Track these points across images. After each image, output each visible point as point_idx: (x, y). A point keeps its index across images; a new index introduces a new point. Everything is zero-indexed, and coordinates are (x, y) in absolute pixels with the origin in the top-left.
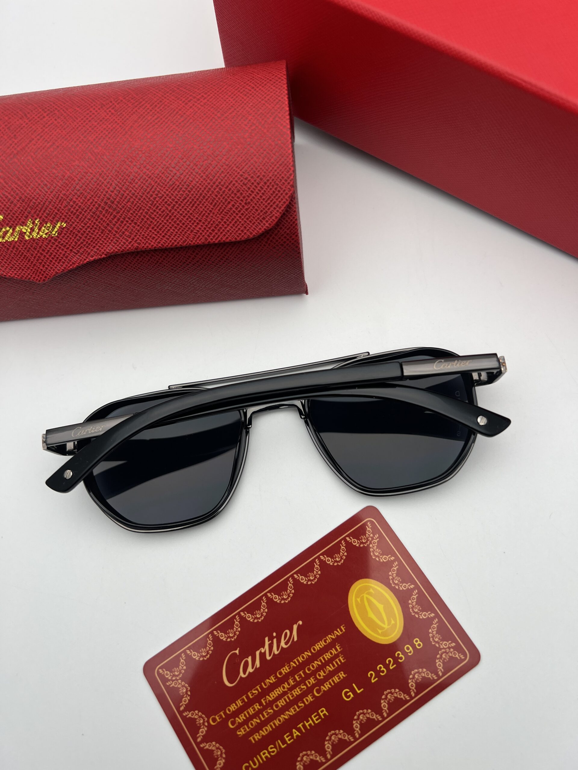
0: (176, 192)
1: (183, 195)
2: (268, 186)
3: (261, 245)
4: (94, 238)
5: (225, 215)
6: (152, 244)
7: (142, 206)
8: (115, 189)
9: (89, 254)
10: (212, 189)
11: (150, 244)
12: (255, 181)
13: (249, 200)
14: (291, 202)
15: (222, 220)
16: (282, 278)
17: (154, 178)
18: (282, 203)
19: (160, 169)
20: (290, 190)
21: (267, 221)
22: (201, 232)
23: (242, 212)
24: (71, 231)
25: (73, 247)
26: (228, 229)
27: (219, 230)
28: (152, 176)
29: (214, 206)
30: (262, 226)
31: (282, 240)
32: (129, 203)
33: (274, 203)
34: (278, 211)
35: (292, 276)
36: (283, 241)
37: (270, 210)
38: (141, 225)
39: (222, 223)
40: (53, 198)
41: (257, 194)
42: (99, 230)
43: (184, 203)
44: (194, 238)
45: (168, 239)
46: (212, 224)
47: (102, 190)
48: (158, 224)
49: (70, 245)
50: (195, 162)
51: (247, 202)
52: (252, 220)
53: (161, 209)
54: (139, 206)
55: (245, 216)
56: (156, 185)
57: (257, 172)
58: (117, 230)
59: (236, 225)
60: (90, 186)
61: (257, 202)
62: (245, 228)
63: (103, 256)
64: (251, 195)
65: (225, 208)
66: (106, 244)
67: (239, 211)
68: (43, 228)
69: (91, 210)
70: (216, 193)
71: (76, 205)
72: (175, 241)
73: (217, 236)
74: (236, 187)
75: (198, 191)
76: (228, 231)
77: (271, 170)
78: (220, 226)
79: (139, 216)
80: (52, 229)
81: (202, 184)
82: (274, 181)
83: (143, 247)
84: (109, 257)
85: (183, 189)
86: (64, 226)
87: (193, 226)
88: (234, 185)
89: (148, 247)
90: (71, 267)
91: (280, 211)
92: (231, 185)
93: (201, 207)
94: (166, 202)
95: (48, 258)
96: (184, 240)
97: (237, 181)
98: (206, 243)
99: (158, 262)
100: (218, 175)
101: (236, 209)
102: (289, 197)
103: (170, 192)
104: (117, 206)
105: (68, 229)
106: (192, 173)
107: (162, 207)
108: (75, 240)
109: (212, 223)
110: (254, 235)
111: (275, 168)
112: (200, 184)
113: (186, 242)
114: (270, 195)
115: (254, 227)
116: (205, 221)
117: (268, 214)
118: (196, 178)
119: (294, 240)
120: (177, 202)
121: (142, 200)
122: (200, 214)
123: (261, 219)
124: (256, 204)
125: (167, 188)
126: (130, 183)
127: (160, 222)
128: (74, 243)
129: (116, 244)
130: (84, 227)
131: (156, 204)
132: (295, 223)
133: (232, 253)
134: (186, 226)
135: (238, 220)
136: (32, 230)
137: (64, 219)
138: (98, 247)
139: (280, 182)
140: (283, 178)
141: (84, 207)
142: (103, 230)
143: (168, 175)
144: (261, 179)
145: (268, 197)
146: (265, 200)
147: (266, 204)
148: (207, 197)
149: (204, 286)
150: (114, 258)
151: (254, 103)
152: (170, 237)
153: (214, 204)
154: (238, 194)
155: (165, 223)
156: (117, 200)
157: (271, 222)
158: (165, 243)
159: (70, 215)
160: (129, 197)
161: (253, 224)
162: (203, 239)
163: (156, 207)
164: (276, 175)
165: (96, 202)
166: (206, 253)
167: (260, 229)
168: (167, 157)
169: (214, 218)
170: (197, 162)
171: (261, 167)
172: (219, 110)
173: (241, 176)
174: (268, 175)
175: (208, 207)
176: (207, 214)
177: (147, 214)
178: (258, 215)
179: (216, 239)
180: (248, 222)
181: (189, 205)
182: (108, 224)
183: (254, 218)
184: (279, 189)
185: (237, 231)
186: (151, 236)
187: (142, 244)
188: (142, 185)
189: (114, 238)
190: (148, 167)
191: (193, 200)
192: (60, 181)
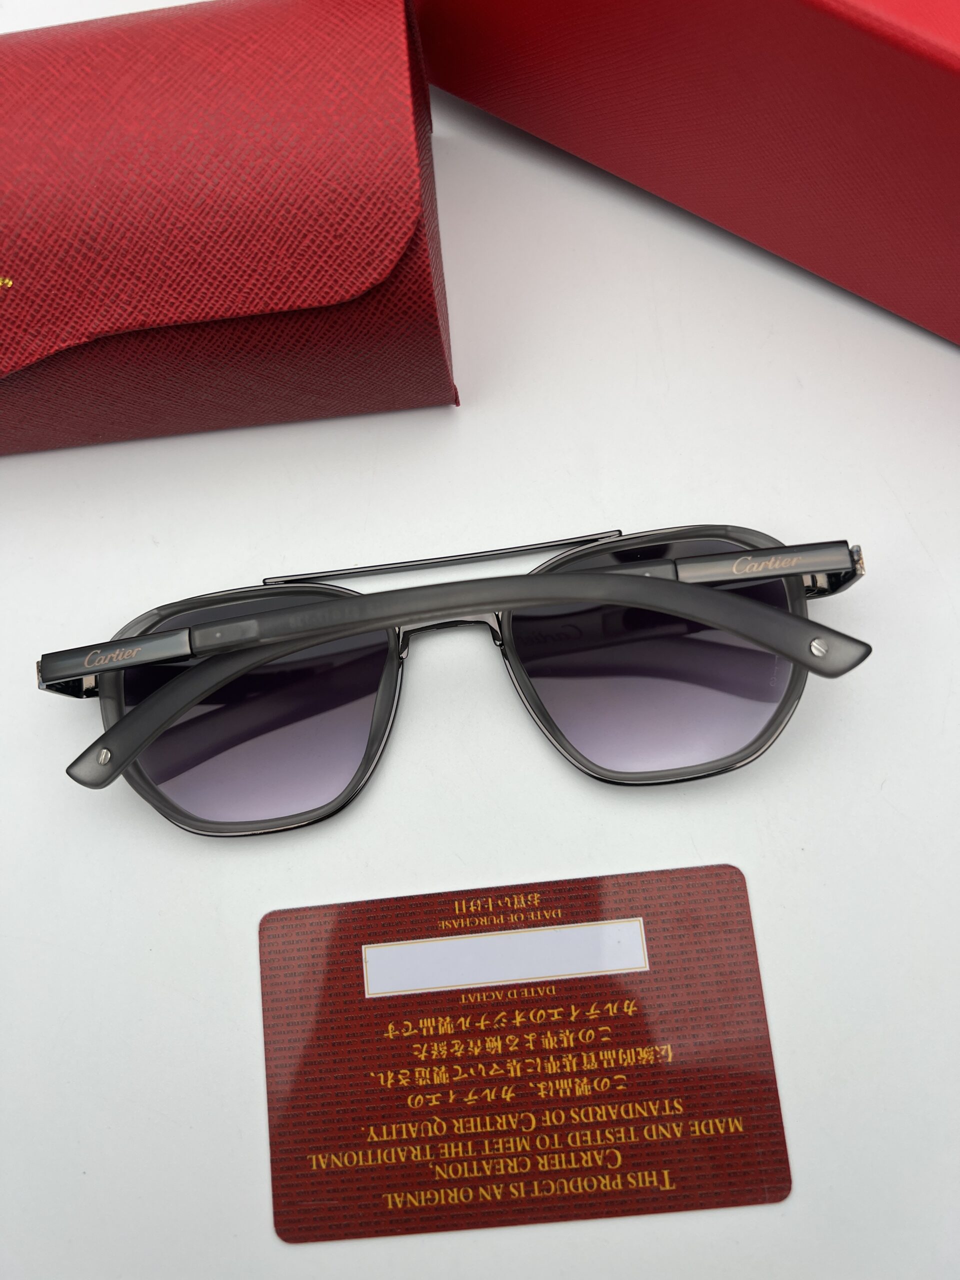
0: (208, 219)
1: (221, 223)
2: (375, 204)
3: (366, 314)
4: (64, 307)
5: (299, 259)
6: (171, 315)
7: (148, 245)
8: (97, 214)
9: (58, 336)
10: (273, 212)
11: (166, 315)
12: (350, 195)
13: (340, 231)
14: (417, 233)
15: (293, 268)
16: (410, 374)
17: (168, 193)
18: (400, 235)
19: (177, 176)
20: (415, 211)
21: (375, 269)
22: (256, 291)
23: (329, 253)
24: (23, 295)
25: (28, 325)
26: (304, 285)
27: (289, 288)
28: (164, 190)
29: (278, 243)
30: (366, 278)
31: (405, 303)
32: (123, 241)
33: (386, 235)
34: (394, 250)
35: (428, 371)
36: (407, 305)
37: (380, 249)
38: (148, 282)
39: (294, 274)
41: (354, 220)
42: (73, 292)
43: (224, 238)
44: (245, 302)
45: (198, 306)
46: (276, 277)
47: (73, 217)
49: (22, 321)
50: (240, 162)
51: (338, 234)
52: (348, 267)
53: (182, 251)
54: (142, 246)
55: (335, 260)
56: (172, 205)
58: (105, 292)
59: (319, 278)
60: (51, 210)
61: (356, 233)
62: (336, 281)
63: (84, 339)
64: (344, 220)
65: (298, 246)
66: (87, 317)
67: (324, 252)
69: (55, 255)
70: (281, 219)
71: (29, 246)
72: (211, 309)
73: (285, 299)
74: (317, 207)
75: (249, 216)
76: (306, 288)
77: (379, 175)
78: (291, 279)
79: (144, 264)
81: (255, 203)
82: (385, 195)
83: (154, 321)
84: (97, 341)
85: (221, 213)
86: (9, 286)
87: (242, 282)
88: (313, 202)
89: (162, 321)
90: (28, 362)
91: (398, 249)
92: (308, 203)
93: (255, 246)
94: (191, 238)
96: (226, 306)
97: (317, 197)
98: (267, 311)
99: (183, 348)
100: (283, 185)
101: (319, 247)
102: (413, 223)
103: (197, 218)
104: (103, 246)
105: (17, 291)
106: (235, 182)
107: (184, 246)
108: (32, 311)
109: (275, 273)
110: (353, 295)
111: (386, 171)
112: (252, 203)
113: (231, 311)
114: (378, 220)
115: (351, 279)
116: (263, 271)
117: (375, 255)
118: (242, 192)
119: (426, 304)
120: (210, 237)
121: (147, 234)
122: (253, 258)
123: (363, 264)
124: (353, 238)
125: (191, 212)
126: (124, 203)
127: (183, 274)
128: (29, 317)
129: (104, 316)
130: (45, 286)
131: (173, 242)
132: (427, 273)
134: (230, 281)
135: (322, 267)
137: (7, 272)
138: (73, 324)
139: (395, 196)
140: (401, 187)
141: (43, 249)
142: (81, 292)
143: (192, 187)
144: (362, 192)
145: (375, 224)
146: (371, 230)
147: (372, 238)
148: (264, 227)
149: (271, 392)
150: (105, 343)
151: (344, 50)
152: (201, 301)
153: (277, 239)
154: (321, 221)
155: (192, 277)
156: (102, 235)
157: (383, 269)
158: (193, 314)
159: (18, 265)
160: (123, 230)
161: (350, 274)
162: (262, 303)
163: (172, 247)
164: (388, 184)
165: (64, 240)
166: (269, 329)
167: (363, 283)
168: (189, 153)
169: (279, 265)
170: (244, 161)
171: (360, 168)
172: (280, 62)
173: (326, 185)
174: (374, 184)
175: (267, 245)
176: (265, 258)
177: (158, 260)
178: (358, 257)
179: (284, 304)
180: (340, 271)
181: (233, 242)
182: (88, 281)
183: (350, 262)
184: (393, 209)
186: (167, 302)
187: (151, 316)
188: (146, 206)
190: (155, 172)
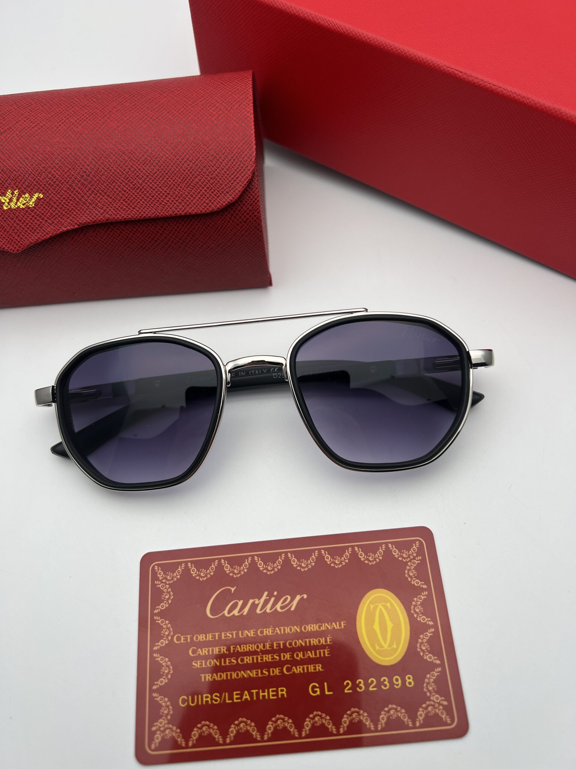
0: (148, 167)
1: (154, 169)
2: (232, 163)
3: (225, 222)
4: (68, 209)
5: (192, 189)
6: (123, 215)
7: (115, 179)
8: (91, 163)
9: (63, 224)
10: (181, 165)
11: (120, 215)
12: (220, 157)
14: (253, 178)
15: (189, 193)
16: (246, 262)
17: (128, 154)
18: (244, 178)
19: (134, 146)
20: (253, 166)
21: (231, 195)
22: (169, 204)
23: (208, 186)
24: (48, 202)
25: (48, 218)
26: (194, 202)
27: (186, 203)
28: (126, 152)
29: (182, 180)
30: (226, 200)
31: (245, 216)
32: (103, 176)
33: (237, 178)
34: (241, 185)
36: (246, 218)
37: (234, 184)
38: (113, 198)
39: (189, 196)
40: (33, 170)
41: (221, 170)
42: (74, 202)
43: (154, 176)
44: (162, 210)
45: (138, 211)
46: (179, 197)
47: (79, 164)
48: (130, 196)
49: (45, 216)
50: (166, 140)
51: (213, 176)
52: (217, 193)
53: (132, 182)
54: (112, 179)
55: (211, 190)
56: (130, 160)
57: (222, 149)
58: (91, 202)
59: (202, 198)
60: (68, 160)
61: (222, 176)
62: (210, 201)
63: (76, 226)
64: (216, 170)
65: (192, 182)
66: (79, 215)
67: (205, 185)
68: (21, 199)
69: (67, 183)
70: (184, 168)
71: (54, 177)
72: (144, 212)
73: (183, 209)
74: (203, 163)
75: (168, 166)
76: (194, 204)
77: (236, 148)
78: (187, 199)
79: (112, 189)
80: (29, 200)
81: (172, 160)
82: (238, 158)
83: (114, 218)
84: (81, 228)
86: (41, 197)
87: (162, 199)
88: (201, 161)
89: (118, 218)
90: (45, 237)
91: (243, 185)
92: (199, 161)
93: (170, 181)
94: (138, 176)
95: (23, 229)
96: (152, 211)
97: (203, 158)
98: (173, 215)
100: (187, 151)
101: (203, 183)
102: (251, 173)
103: (141, 166)
104: (92, 179)
105: (45, 200)
106: (163, 150)
107: (134, 180)
109: (179, 195)
110: (218, 208)
111: (239, 147)
112: (170, 160)
113: (155, 214)
114: (233, 170)
115: (218, 200)
116: (173, 194)
117: (231, 188)
118: (166, 154)
120: (147, 176)
121: (116, 173)
123: (225, 192)
124: (221, 179)
125: (139, 163)
126: (106, 158)
127: (132, 194)
128: (49, 214)
129: (88, 215)
130: (59, 198)
131: (128, 177)
132: (257, 200)
133: (198, 229)
134: (155, 199)
135: (203, 193)
136: (11, 200)
137: (41, 190)
138: (71, 218)
141: (61, 179)
142: (78, 202)
143: (141, 151)
144: (226, 156)
145: (232, 172)
146: (229, 175)
147: (230, 179)
148: (175, 172)
151: (222, 94)
152: (140, 209)
153: (182, 178)
154: (204, 170)
155: (136, 196)
156: (93, 173)
157: (235, 195)
158: (135, 215)
159: (47, 187)
160: (103, 171)
161: (218, 197)
164: (240, 153)
165: (73, 175)
167: (224, 202)
169: (182, 191)
170: (168, 140)
171: (226, 145)
172: (190, 99)
173: (208, 152)
174: (232, 153)
175: (176, 181)
176: (175, 188)
177: (119, 187)
178: (222, 189)
179: (182, 212)
180: (213, 195)
181: (159, 179)
182: (82, 196)
183: (218, 191)
184: (242, 165)
185: (202, 204)
186: (122, 208)
187: (113, 215)
188: (117, 160)
189: (87, 209)
190: (123, 144)
191: (163, 174)
192: (41, 155)
